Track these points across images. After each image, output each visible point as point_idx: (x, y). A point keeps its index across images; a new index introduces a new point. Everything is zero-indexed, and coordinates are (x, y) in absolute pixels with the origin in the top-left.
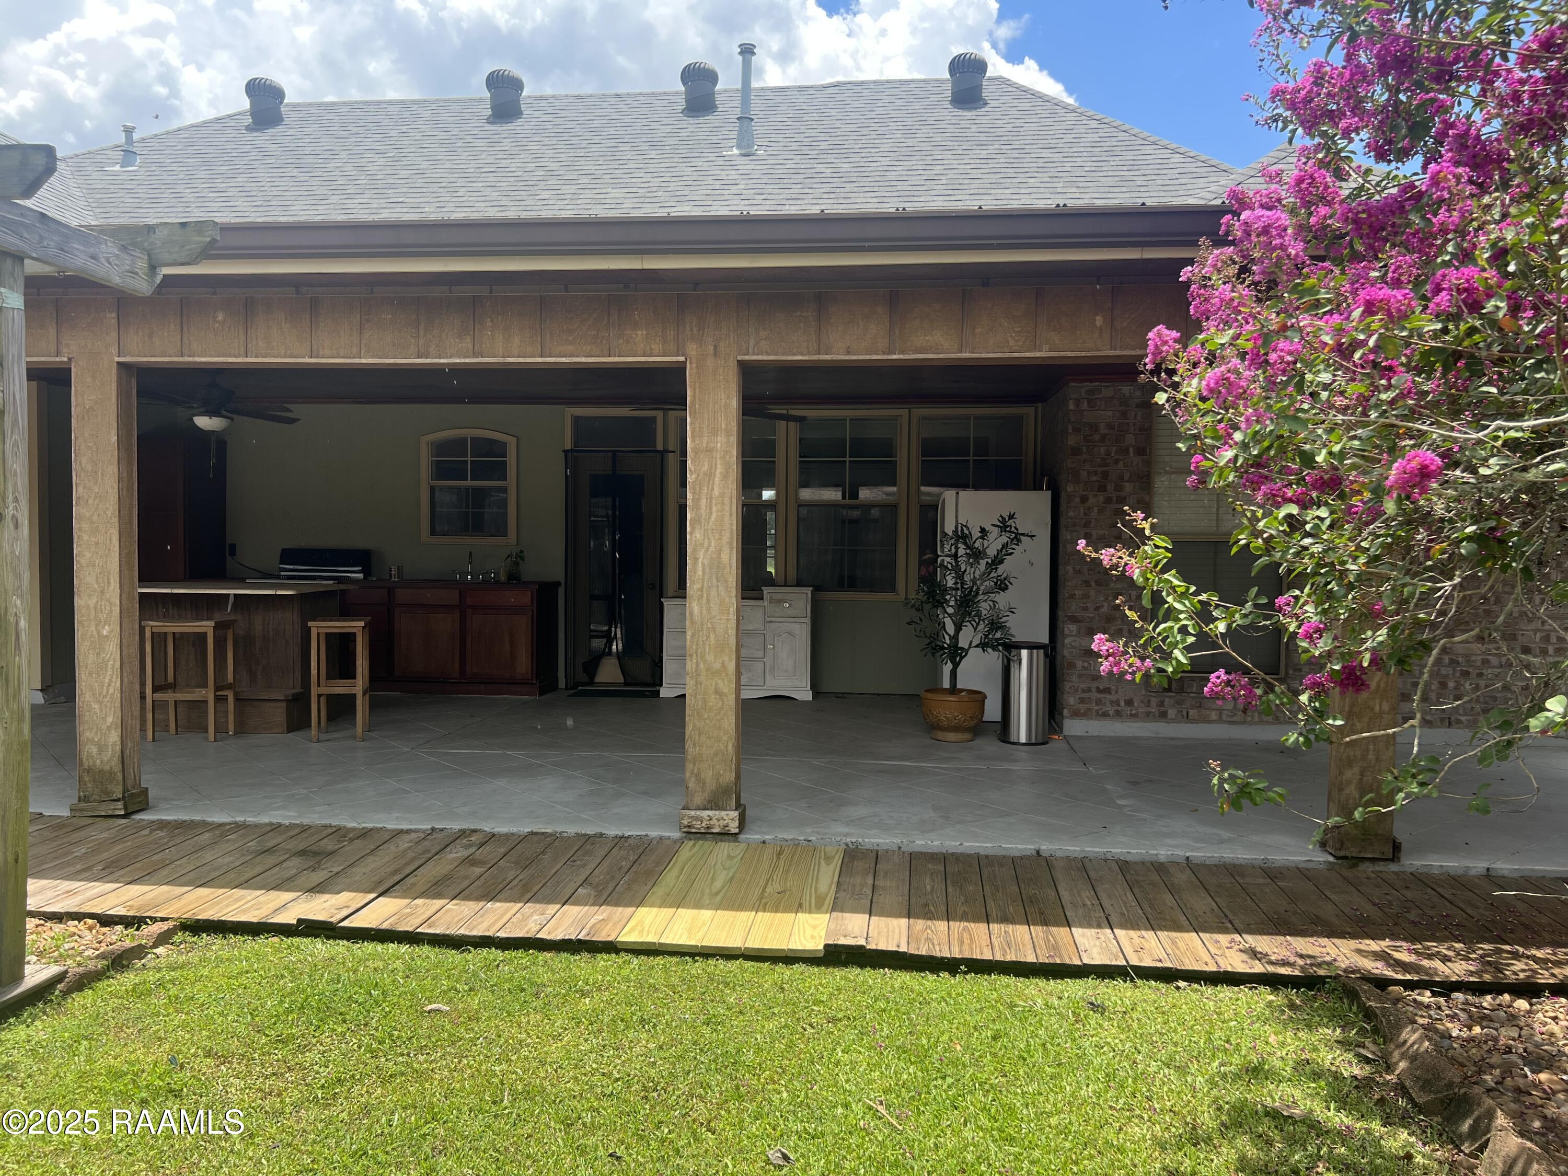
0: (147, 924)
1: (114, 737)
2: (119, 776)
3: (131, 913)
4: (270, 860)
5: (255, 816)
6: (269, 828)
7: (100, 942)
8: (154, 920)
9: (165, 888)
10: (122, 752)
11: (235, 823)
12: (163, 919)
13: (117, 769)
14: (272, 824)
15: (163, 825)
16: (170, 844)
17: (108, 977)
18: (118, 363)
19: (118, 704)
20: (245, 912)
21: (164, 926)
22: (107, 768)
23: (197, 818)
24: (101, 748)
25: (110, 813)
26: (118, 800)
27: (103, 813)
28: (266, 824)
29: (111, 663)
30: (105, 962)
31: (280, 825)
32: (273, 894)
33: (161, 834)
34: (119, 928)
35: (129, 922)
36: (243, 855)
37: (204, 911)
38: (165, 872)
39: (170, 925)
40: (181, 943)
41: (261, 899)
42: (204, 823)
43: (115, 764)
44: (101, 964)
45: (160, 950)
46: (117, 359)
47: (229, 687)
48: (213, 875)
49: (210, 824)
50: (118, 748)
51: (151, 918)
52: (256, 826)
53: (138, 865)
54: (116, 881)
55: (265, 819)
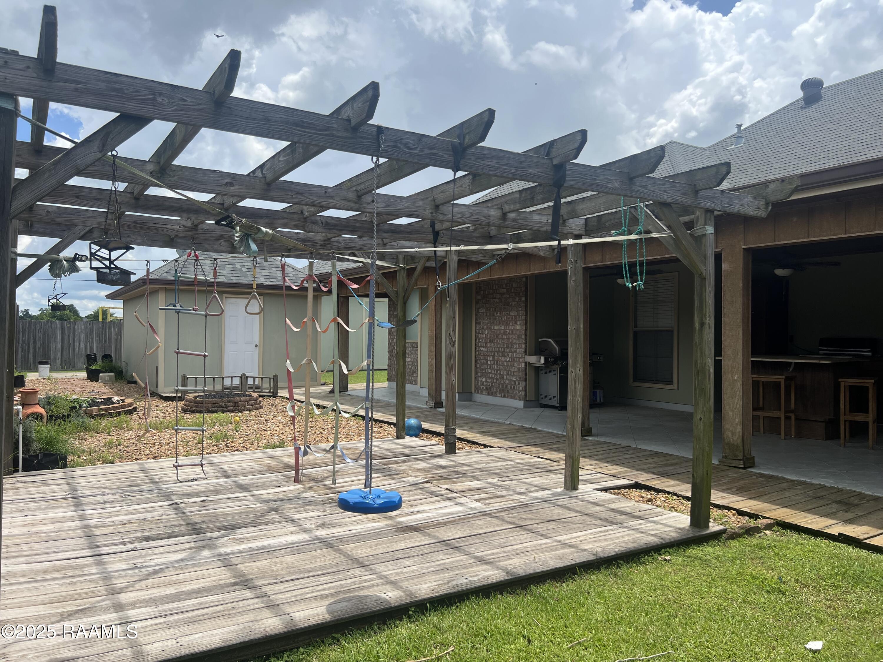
0: (760, 519)
1: (739, 429)
2: (741, 448)
3: (752, 512)
4: (821, 503)
5: (810, 479)
6: (819, 487)
7: (738, 522)
8: (764, 517)
9: (766, 504)
10: (743, 437)
11: (800, 481)
12: (768, 518)
13: (741, 445)
14: (820, 485)
15: (762, 476)
16: (768, 485)
17: (744, 538)
18: (744, 249)
19: (741, 413)
20: (809, 523)
21: (769, 521)
22: (736, 444)
23: (780, 475)
24: (733, 434)
25: (737, 466)
26: (740, 460)
27: (734, 465)
28: (817, 484)
29: (738, 392)
30: (742, 530)
31: (825, 486)
32: (824, 519)
33: (761, 479)
34: (747, 518)
35: (752, 516)
36: (806, 497)
37: (788, 519)
38: (766, 497)
39: (772, 521)
40: (777, 531)
41: (817, 519)
42: (783, 478)
43: (740, 441)
44: (741, 531)
45: (767, 532)
46: (743, 247)
47: (792, 412)
48: (791, 503)
49: (787, 479)
50: (741, 434)
51: (762, 516)
52: (811, 484)
53: (753, 492)
54: (743, 497)
55: (816, 482)
